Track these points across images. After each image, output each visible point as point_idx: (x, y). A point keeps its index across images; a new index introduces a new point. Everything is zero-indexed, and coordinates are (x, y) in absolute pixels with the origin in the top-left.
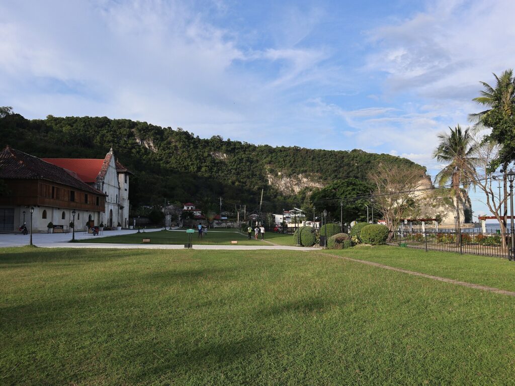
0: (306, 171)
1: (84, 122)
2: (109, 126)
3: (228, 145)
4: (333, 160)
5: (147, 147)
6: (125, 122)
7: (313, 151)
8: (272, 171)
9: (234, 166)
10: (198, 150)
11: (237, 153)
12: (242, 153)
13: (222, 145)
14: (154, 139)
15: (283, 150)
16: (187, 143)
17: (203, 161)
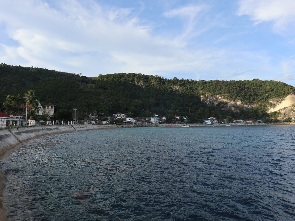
0: (221, 93)
1: (113, 76)
2: (124, 77)
3: (181, 81)
4: (238, 86)
5: (140, 85)
6: (131, 75)
7: (227, 82)
8: (203, 94)
9: (183, 92)
10: (165, 85)
11: (186, 85)
12: (188, 85)
13: (177, 82)
14: (144, 82)
15: (211, 82)
16: (159, 82)
17: (166, 91)
